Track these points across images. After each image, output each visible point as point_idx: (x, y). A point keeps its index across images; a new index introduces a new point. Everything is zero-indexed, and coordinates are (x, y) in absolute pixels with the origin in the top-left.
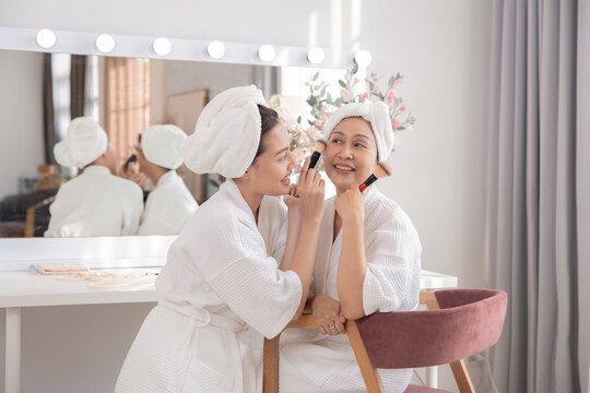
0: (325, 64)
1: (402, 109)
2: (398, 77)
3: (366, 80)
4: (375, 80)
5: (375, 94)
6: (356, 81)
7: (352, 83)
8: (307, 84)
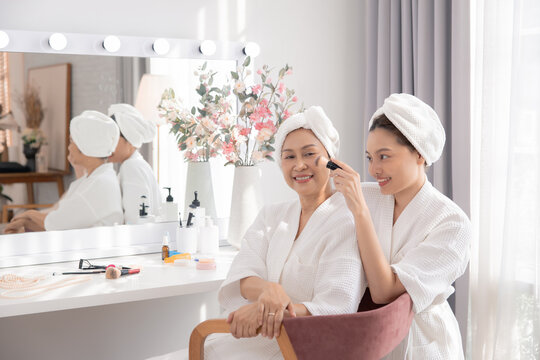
0: (217, 56)
1: (294, 100)
2: (287, 68)
3: (259, 72)
4: (267, 72)
5: (267, 86)
6: (249, 73)
7: (245, 74)
8: (196, 74)
